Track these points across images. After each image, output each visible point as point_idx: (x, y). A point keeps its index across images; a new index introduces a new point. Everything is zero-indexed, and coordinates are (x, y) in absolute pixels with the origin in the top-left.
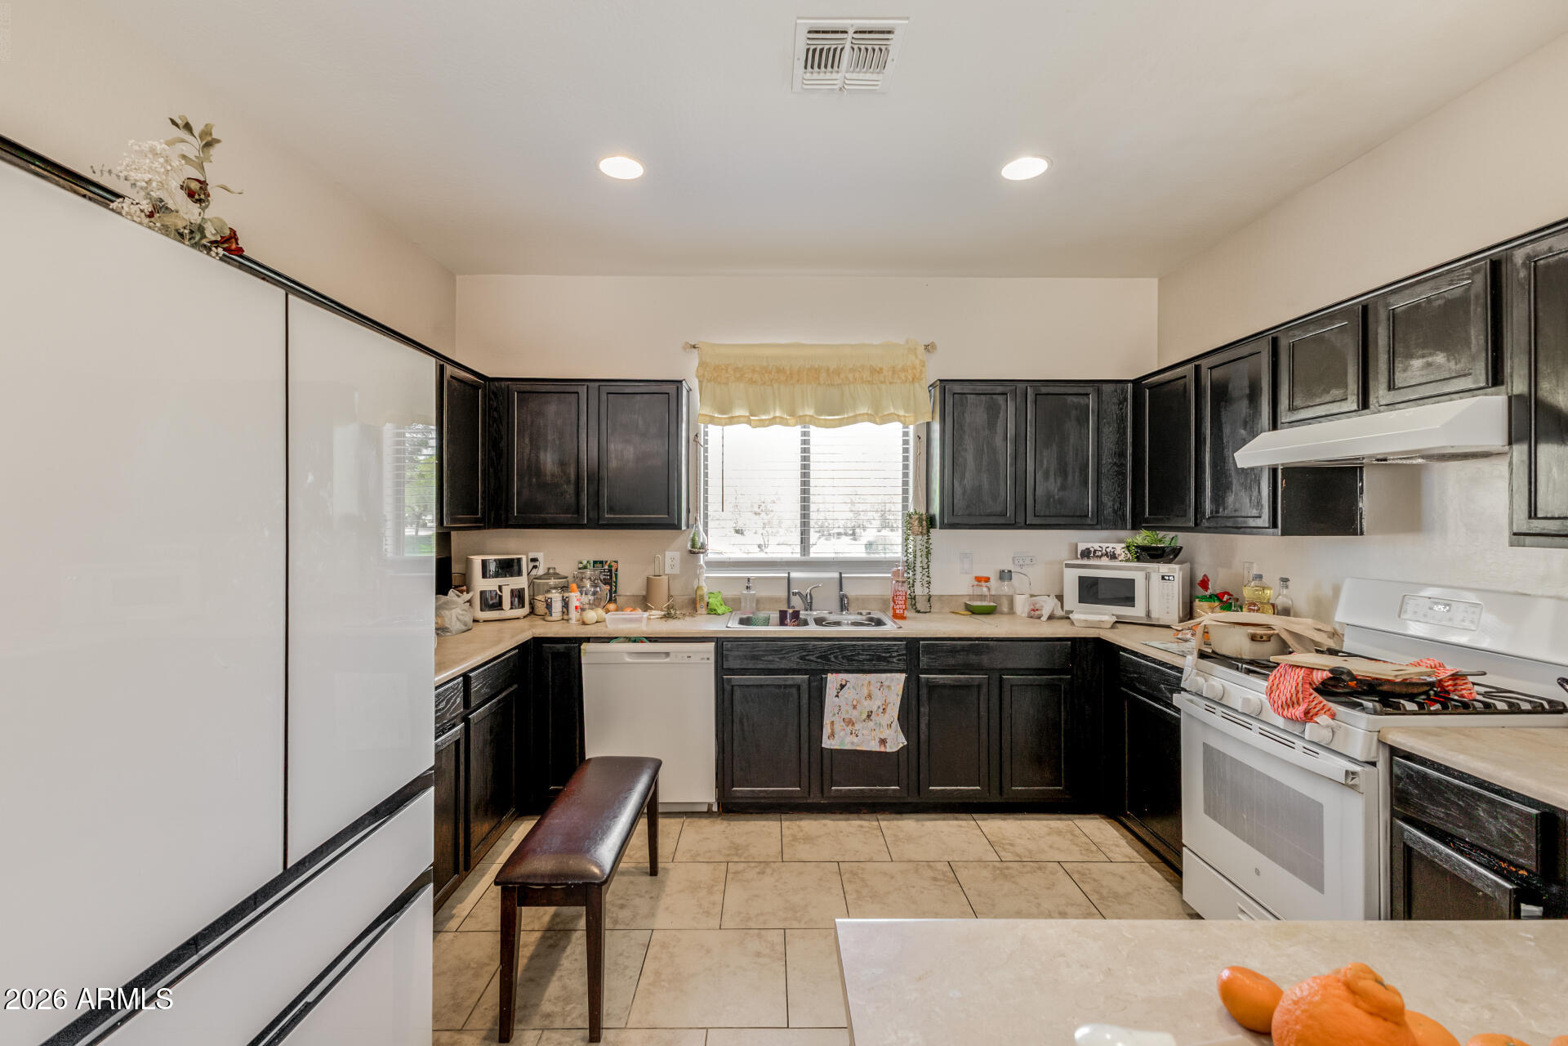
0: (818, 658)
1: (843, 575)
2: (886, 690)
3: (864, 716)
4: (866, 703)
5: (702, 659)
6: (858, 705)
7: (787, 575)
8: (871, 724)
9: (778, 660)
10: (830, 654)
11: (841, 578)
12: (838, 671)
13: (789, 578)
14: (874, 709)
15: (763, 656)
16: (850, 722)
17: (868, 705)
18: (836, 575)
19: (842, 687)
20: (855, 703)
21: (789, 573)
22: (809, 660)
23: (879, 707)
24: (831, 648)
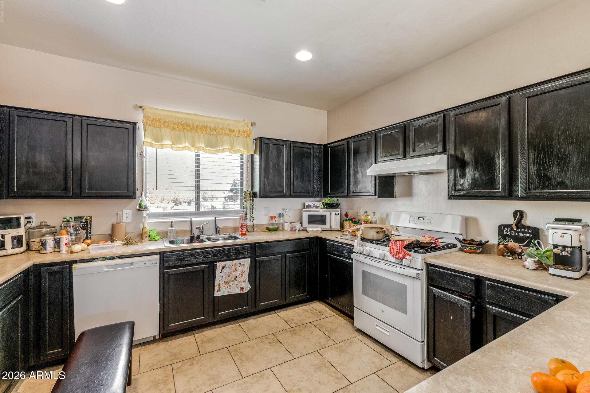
0: (212, 256)
1: (216, 218)
2: (243, 266)
3: (233, 279)
4: (234, 273)
5: (153, 263)
6: (231, 274)
7: (190, 219)
8: (236, 282)
9: (193, 259)
10: (218, 254)
11: (216, 219)
12: (221, 261)
13: (191, 221)
14: (238, 275)
15: (186, 258)
16: (227, 283)
17: (235, 274)
18: (213, 218)
19: (223, 267)
20: (229, 274)
21: (191, 219)
22: (208, 258)
23: (240, 274)
24: (219, 251)
